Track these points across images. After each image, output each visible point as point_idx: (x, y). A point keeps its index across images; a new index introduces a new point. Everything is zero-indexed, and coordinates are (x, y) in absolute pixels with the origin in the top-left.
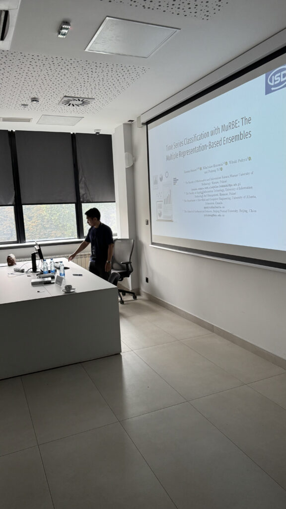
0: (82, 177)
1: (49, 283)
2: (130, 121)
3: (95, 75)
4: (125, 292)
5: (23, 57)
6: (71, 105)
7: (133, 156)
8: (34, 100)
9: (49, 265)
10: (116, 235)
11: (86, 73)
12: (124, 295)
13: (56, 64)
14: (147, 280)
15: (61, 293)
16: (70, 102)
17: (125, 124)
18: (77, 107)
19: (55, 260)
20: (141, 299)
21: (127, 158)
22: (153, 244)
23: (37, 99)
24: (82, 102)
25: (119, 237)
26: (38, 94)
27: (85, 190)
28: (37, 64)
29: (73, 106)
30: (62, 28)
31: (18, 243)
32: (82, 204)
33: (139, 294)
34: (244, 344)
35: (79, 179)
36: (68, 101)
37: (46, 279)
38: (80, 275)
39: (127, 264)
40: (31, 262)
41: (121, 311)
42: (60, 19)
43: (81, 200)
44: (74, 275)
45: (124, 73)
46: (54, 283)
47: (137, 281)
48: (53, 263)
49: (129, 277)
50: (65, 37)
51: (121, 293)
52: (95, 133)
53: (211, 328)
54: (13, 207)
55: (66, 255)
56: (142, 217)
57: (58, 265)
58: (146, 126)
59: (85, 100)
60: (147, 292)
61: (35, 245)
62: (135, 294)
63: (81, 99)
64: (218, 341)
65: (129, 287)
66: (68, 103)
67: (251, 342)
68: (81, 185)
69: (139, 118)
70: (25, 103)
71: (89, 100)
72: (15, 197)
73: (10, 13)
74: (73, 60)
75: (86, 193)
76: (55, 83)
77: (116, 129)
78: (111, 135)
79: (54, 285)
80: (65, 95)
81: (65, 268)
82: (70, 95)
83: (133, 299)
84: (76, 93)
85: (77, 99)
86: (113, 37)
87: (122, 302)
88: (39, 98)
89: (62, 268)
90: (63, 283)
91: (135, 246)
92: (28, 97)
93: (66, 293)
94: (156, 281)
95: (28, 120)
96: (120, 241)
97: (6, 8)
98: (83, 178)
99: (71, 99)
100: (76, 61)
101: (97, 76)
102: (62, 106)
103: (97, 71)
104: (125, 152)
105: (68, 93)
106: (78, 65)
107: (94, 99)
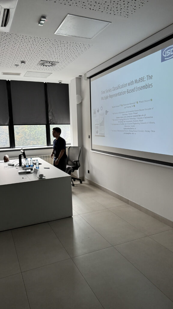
1: (29, 173)
2: (80, 76)
3: (60, 48)
4: (75, 179)
5: (17, 36)
6: (45, 66)
7: (81, 97)
8: (23, 62)
9: (29, 162)
10: (70, 144)
11: (55, 47)
12: (74, 180)
13: (36, 41)
14: (89, 172)
15: (37, 179)
16: (45, 64)
17: (77, 78)
18: (49, 67)
19: (33, 159)
20: (85, 183)
21: (78, 98)
22: (92, 150)
23: (25, 61)
24: (51, 64)
25: (72, 145)
26: (25, 59)
27: (52, 117)
28: (25, 41)
29: (46, 66)
30: (41, 20)
31: (10, 148)
32: (50, 125)
33: (84, 180)
34: (147, 212)
35: (49, 110)
36: (43, 63)
37: (28, 171)
38: (48, 168)
39: (77, 162)
40: (18, 160)
41: (73, 190)
42: (40, 14)
43: (50, 123)
44: (45, 168)
45: (77, 48)
46: (32, 173)
47: (83, 172)
48: (32, 161)
49: (77, 169)
50: (42, 25)
51: (73, 180)
52: (59, 83)
53: (127, 202)
54: (8, 127)
55: (40, 156)
56: (86, 133)
57: (35, 162)
58: (89, 79)
59: (53, 63)
60: (89, 179)
61: (21, 150)
62: (81, 180)
63: (51, 63)
64: (131, 209)
65: (78, 176)
66: (43, 64)
67: (151, 210)
68: (50, 114)
69: (85, 74)
70: (17, 64)
71: (56, 63)
72: (10, 120)
73: (10, 11)
74: (47, 39)
75: (52, 119)
76: (36, 53)
77: (71, 81)
78: (68, 84)
79: (32, 174)
80: (41, 60)
81: (40, 164)
82: (44, 60)
83: (80, 183)
84: (48, 58)
85: (48, 62)
86: (71, 26)
87: (73, 185)
88: (26, 61)
89: (37, 164)
90: (38, 173)
91: (81, 151)
92: (19, 60)
93: (39, 179)
94: (94, 173)
95: (19, 74)
96: (72, 148)
97: (8, 8)
98: (51, 110)
99: (45, 62)
100: (49, 40)
101: (61, 49)
102: (39, 66)
103: (61, 46)
104: (77, 94)
105: (43, 59)
106: (50, 42)
107: (59, 62)
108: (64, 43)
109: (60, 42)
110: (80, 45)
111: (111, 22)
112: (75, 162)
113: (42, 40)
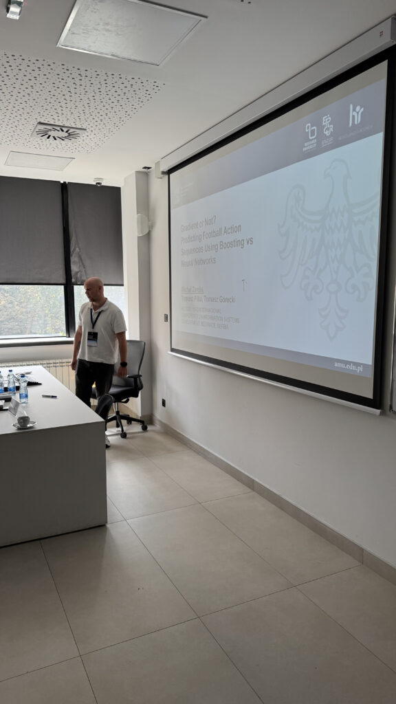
0: (75, 247)
2: (145, 168)
3: (80, 89)
4: (129, 420)
6: (51, 137)
7: (149, 220)
11: (66, 85)
12: (128, 423)
13: (14, 66)
14: (164, 403)
16: (50, 133)
17: (137, 172)
18: (62, 141)
20: (154, 430)
21: (141, 223)
22: (173, 350)
24: (67, 134)
27: (80, 266)
29: (55, 139)
32: (75, 287)
33: (151, 423)
34: (298, 514)
35: (72, 249)
36: (46, 130)
39: (136, 377)
43: (73, 280)
44: (44, 396)
45: (125, 90)
46: (7, 410)
47: (149, 404)
52: (95, 183)
53: (251, 484)
58: (167, 176)
59: (71, 131)
60: (164, 421)
62: (146, 422)
63: (65, 130)
64: (260, 504)
65: (136, 412)
66: (45, 134)
67: (308, 512)
68: (74, 259)
69: (158, 164)
71: (78, 131)
74: (41, 62)
75: (80, 271)
76: (20, 101)
77: (125, 179)
78: (119, 188)
80: (38, 121)
82: (46, 122)
83: (141, 430)
84: (56, 118)
85: (58, 128)
87: (124, 435)
94: (175, 405)
98: (77, 249)
99: (50, 127)
100: (44, 63)
101: (83, 92)
102: (38, 138)
103: (82, 83)
104: (137, 213)
105: (44, 118)
106: (51, 71)
107: (85, 130)
108: (88, 73)
109: (78, 72)
110: (133, 82)
111: (206, 17)
112: (133, 379)
113: (29, 64)
